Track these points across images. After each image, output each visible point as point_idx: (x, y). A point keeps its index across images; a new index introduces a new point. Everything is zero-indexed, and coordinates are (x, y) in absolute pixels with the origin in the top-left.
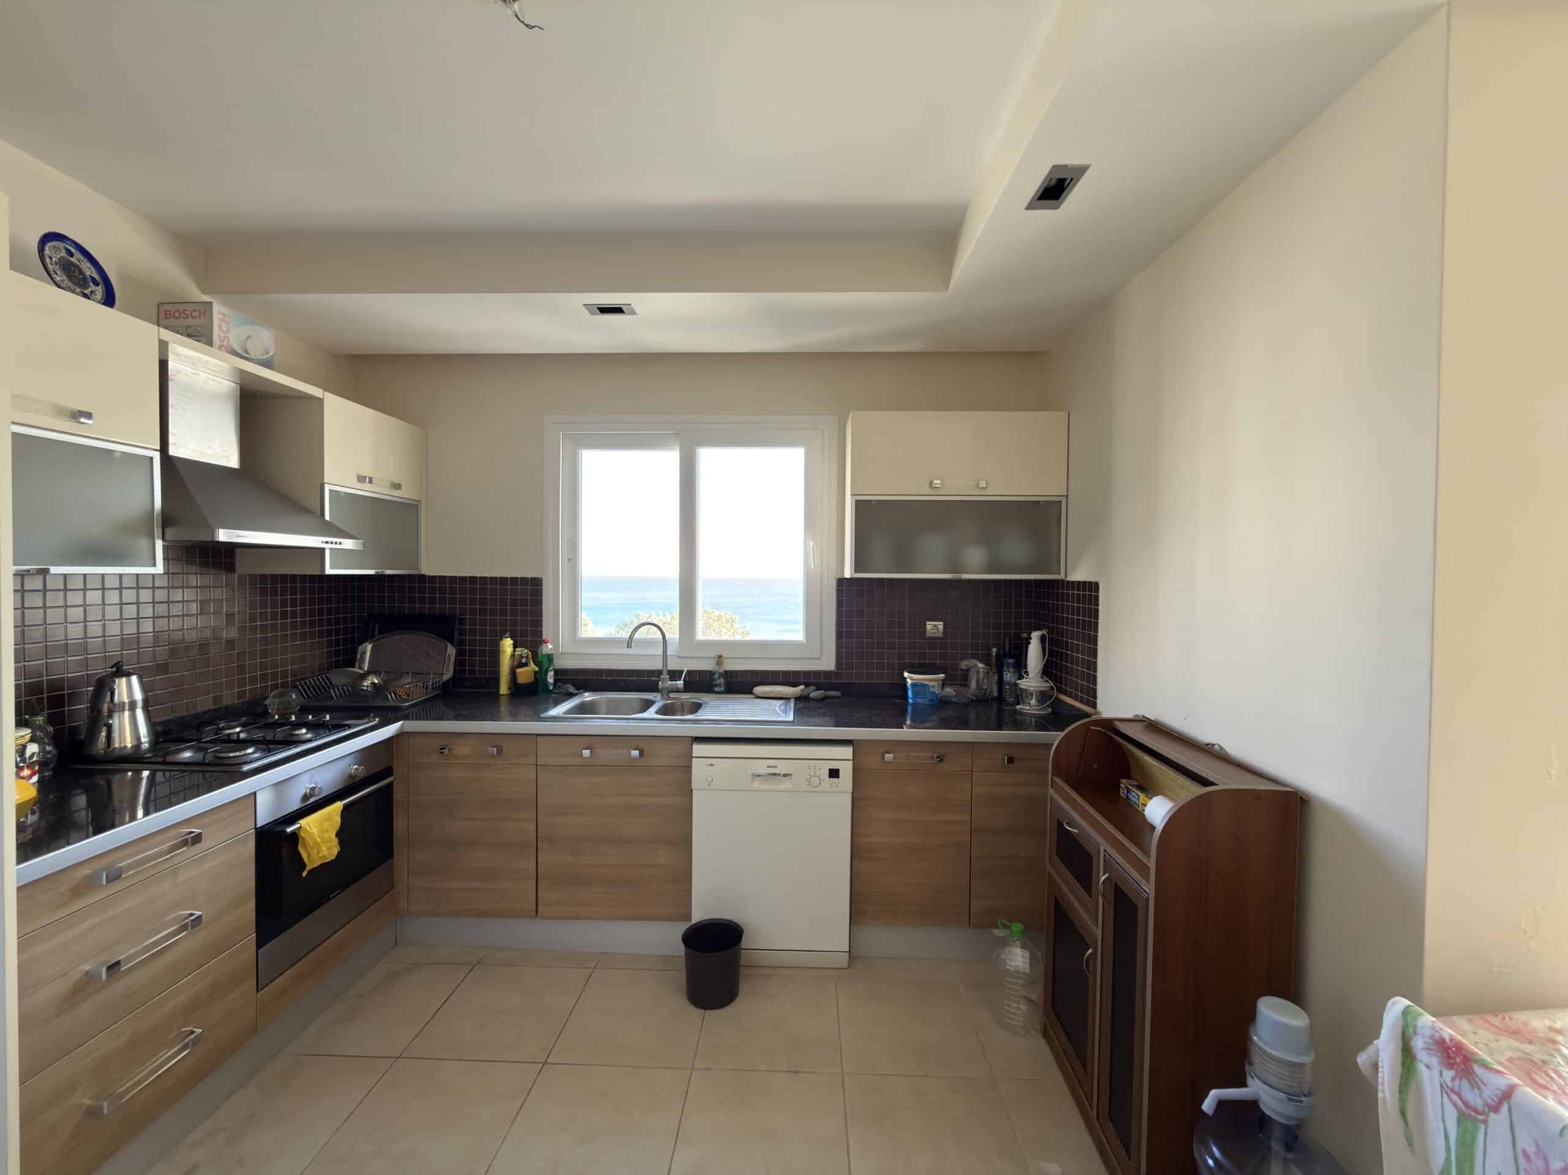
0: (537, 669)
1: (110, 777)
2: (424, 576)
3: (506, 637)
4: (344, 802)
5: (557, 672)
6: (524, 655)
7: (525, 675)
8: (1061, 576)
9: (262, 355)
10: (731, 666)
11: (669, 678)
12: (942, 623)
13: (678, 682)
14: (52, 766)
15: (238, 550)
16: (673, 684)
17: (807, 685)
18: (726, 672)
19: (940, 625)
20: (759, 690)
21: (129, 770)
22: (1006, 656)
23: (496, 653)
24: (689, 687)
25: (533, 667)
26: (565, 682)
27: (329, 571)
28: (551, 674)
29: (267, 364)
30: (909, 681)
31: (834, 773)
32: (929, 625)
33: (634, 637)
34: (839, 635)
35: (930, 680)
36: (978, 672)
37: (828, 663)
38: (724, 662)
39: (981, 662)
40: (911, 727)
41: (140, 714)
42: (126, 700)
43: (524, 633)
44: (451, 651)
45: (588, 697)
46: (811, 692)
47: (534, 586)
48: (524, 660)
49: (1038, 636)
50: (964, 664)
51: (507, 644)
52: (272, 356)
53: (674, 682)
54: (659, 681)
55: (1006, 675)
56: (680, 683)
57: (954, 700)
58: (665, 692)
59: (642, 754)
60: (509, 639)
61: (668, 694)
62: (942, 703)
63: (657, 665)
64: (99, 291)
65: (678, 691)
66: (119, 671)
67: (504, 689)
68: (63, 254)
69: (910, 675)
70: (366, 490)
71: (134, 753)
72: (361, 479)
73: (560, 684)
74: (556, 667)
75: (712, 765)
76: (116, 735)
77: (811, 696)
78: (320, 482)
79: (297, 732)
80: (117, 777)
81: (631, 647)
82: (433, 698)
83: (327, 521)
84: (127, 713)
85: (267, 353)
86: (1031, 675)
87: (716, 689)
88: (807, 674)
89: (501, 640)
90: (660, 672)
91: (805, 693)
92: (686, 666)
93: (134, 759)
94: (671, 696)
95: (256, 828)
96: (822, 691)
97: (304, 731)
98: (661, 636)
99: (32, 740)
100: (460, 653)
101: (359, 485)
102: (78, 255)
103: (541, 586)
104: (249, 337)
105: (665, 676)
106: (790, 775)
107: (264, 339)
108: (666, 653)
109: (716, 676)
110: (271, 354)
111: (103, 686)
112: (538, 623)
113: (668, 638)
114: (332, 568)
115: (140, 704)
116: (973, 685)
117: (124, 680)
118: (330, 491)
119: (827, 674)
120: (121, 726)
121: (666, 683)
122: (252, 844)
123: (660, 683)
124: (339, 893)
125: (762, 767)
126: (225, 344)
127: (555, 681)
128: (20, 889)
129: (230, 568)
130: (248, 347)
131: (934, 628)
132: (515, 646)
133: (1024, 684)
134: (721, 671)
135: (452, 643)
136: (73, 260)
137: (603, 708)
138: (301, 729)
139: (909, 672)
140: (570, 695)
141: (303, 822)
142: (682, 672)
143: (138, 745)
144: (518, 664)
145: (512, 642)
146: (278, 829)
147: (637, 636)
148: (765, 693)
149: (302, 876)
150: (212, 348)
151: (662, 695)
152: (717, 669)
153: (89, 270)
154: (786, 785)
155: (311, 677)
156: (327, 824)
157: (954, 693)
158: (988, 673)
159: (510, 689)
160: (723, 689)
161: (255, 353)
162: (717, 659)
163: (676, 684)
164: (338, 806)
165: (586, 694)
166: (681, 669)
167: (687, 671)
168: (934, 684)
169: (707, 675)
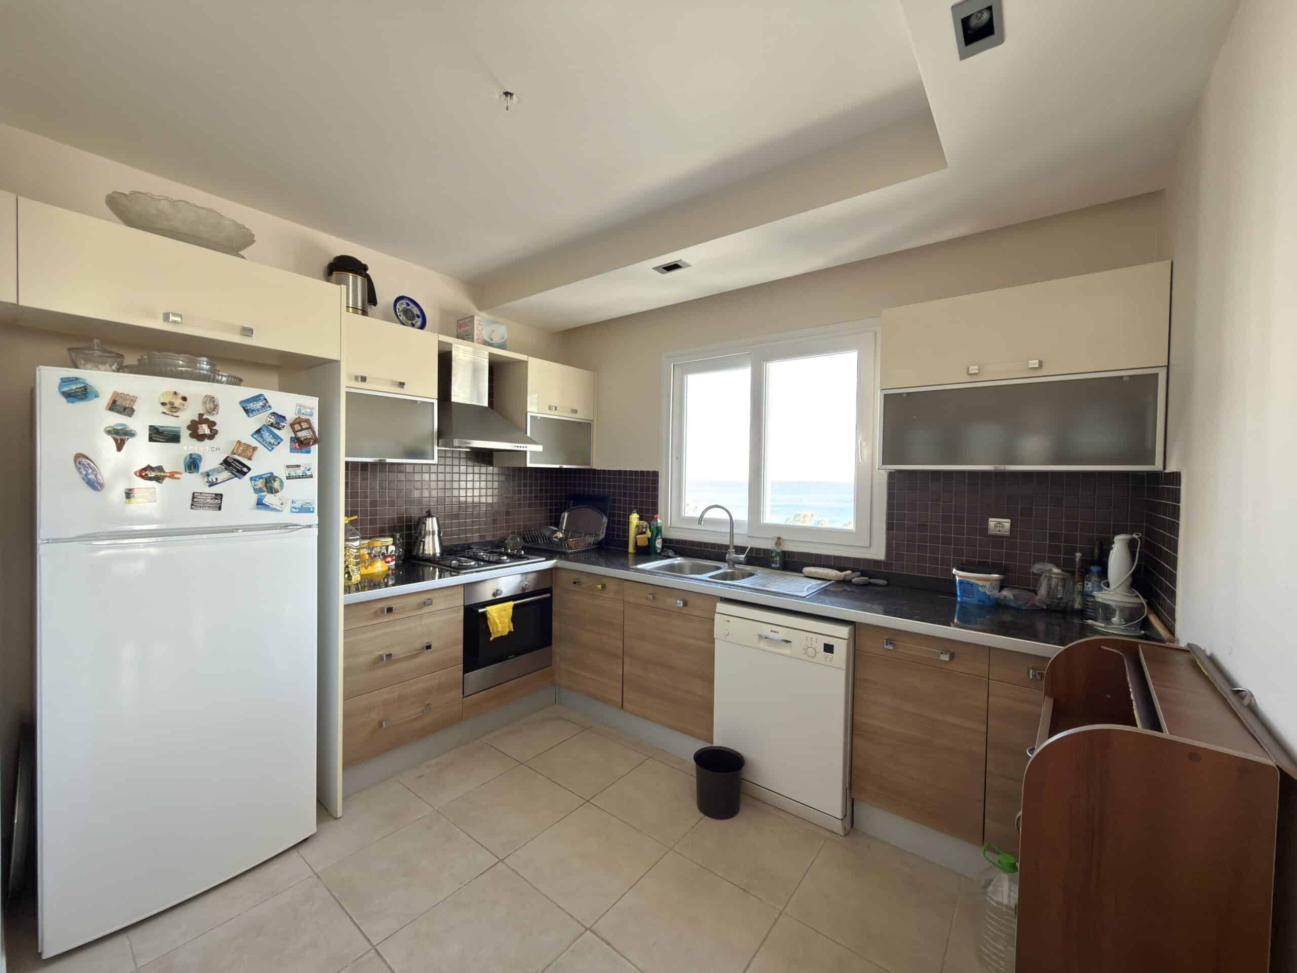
0: (651, 536)
1: (424, 568)
2: (594, 470)
3: (634, 513)
4: (516, 602)
5: (665, 541)
6: (644, 526)
7: (643, 540)
8: (1158, 466)
9: (500, 340)
10: (789, 548)
11: (735, 551)
12: (1009, 521)
13: (741, 556)
14: (402, 558)
15: (495, 453)
16: (737, 557)
17: (853, 571)
18: (784, 552)
19: (1007, 523)
20: (806, 570)
21: (431, 566)
22: (1092, 563)
23: (627, 523)
24: (750, 561)
25: (649, 534)
26: (669, 548)
27: (529, 465)
28: (660, 542)
29: (502, 346)
30: (957, 578)
31: (829, 648)
32: (992, 522)
33: (704, 517)
34: (890, 527)
35: (979, 579)
36: (1050, 578)
37: (878, 552)
38: (782, 544)
39: (1058, 566)
40: (957, 626)
41: (436, 537)
42: (431, 530)
43: (647, 511)
44: (605, 520)
45: (678, 560)
46: (853, 578)
47: (655, 477)
48: (644, 531)
49: (1124, 540)
50: (1037, 568)
51: (634, 518)
52: (505, 340)
53: (737, 556)
54: (727, 553)
55: (1087, 584)
56: (742, 557)
57: (1013, 604)
58: (731, 563)
59: (685, 604)
60: (636, 514)
61: (733, 565)
62: (998, 605)
63: (725, 541)
64: (419, 322)
65: (740, 563)
66: (429, 515)
67: (631, 549)
68: (405, 306)
69: (958, 572)
70: (554, 415)
71: (433, 557)
72: (550, 408)
73: (665, 549)
74: (663, 537)
75: (729, 621)
76: (426, 548)
77: (853, 580)
78: (525, 412)
79: (502, 558)
80: (427, 568)
81: (701, 524)
82: (593, 550)
83: (528, 437)
84: (431, 536)
85: (503, 338)
86: (1112, 587)
87: (773, 565)
88: (857, 560)
89: (629, 515)
90: (727, 547)
91: (848, 578)
92: (750, 544)
93: (431, 560)
94: (737, 567)
95: (464, 606)
96: (867, 578)
97: (505, 558)
98: (729, 518)
99: (393, 544)
100: (609, 522)
101: (549, 412)
102: (412, 305)
103: (658, 477)
104: (493, 331)
105: (732, 550)
106: (790, 642)
107: (501, 332)
108: (733, 532)
109: (774, 555)
110: (505, 338)
111: (421, 521)
112: (655, 504)
113: (735, 520)
114: (531, 462)
115: (436, 533)
116: (1043, 591)
117: (430, 519)
118: (531, 416)
119: (876, 562)
120: (429, 542)
121: (732, 555)
122: (462, 613)
123: (727, 555)
124: (513, 657)
125: (767, 631)
126: (480, 337)
127: (663, 547)
128: (345, 606)
129: (490, 463)
130: (492, 337)
131: (999, 525)
132: (640, 519)
133: (1102, 596)
134: (779, 551)
135: (606, 515)
136: (410, 307)
137: (687, 570)
138: (504, 556)
139: (958, 569)
140: (669, 557)
141: (488, 608)
142: (745, 548)
143: (434, 554)
144: (640, 532)
145: (638, 516)
146: (475, 609)
147: (706, 516)
148: (811, 572)
149: (489, 640)
150: (473, 343)
151: (728, 564)
152: (775, 548)
153: (416, 311)
154: (786, 650)
155: (534, 530)
156: (503, 613)
157: (1012, 597)
158: (1063, 580)
159: (634, 549)
160: (778, 565)
161: (497, 340)
162: (776, 540)
163: (739, 557)
164: (511, 603)
165: (679, 558)
166: (747, 546)
167: (751, 548)
168: (987, 584)
169: (767, 552)
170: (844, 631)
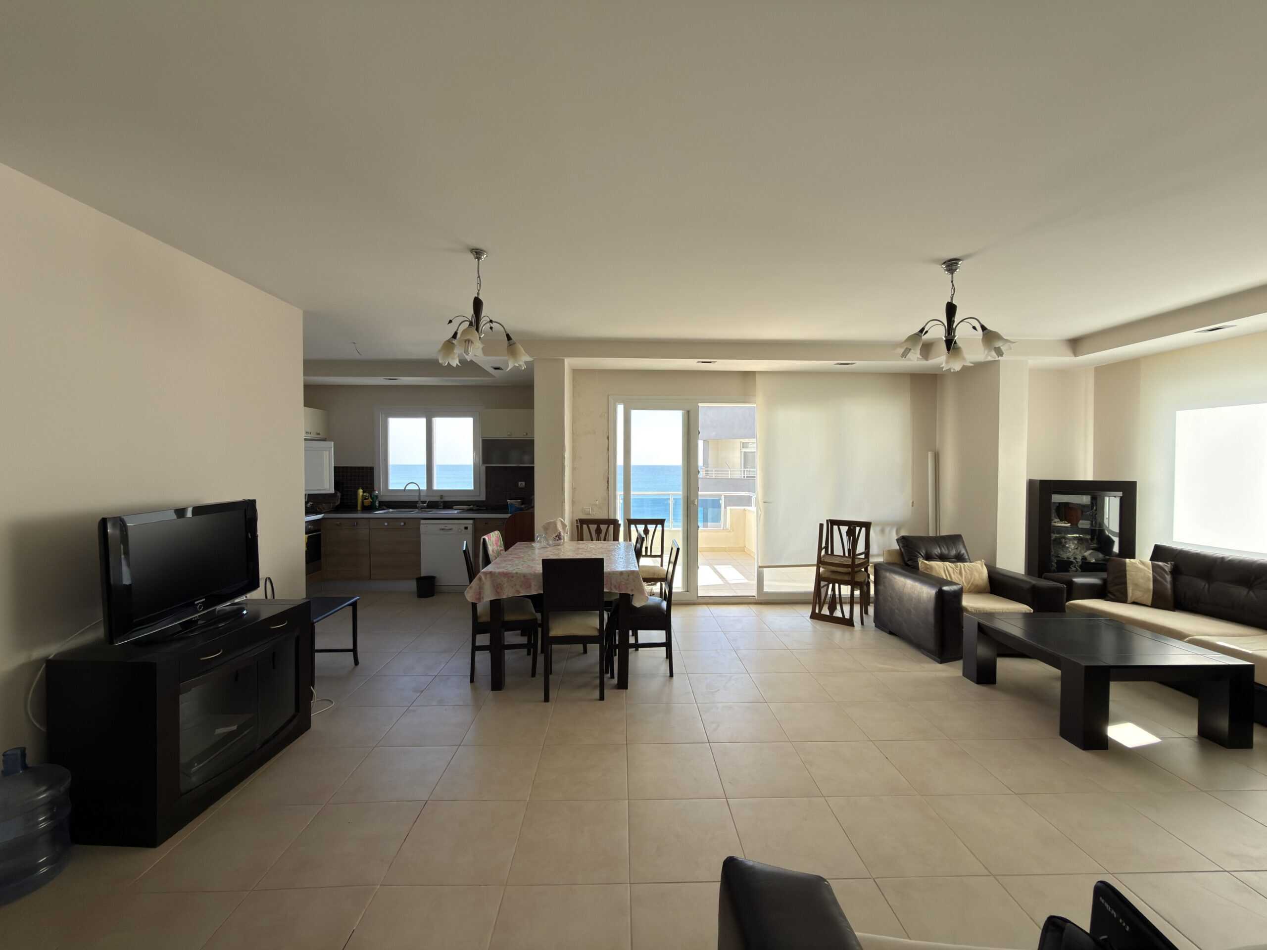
0: (372, 501)
5: (379, 501)
6: (367, 495)
7: (367, 502)
10: (447, 499)
17: (474, 505)
18: (444, 501)
19: (524, 483)
20: (455, 507)
23: (356, 495)
24: (429, 506)
25: (370, 500)
26: (383, 505)
28: (377, 502)
30: (509, 503)
31: (466, 528)
32: (520, 483)
34: (487, 487)
37: (483, 497)
38: (443, 497)
43: (367, 487)
44: (339, 494)
47: (371, 469)
48: (367, 498)
51: (361, 491)
53: (422, 505)
56: (425, 505)
58: (419, 508)
59: (405, 524)
60: (361, 489)
61: (421, 509)
63: (417, 499)
65: (424, 508)
67: (359, 508)
69: (509, 501)
73: (381, 506)
74: (379, 499)
75: (424, 525)
82: (333, 510)
87: (440, 506)
88: (475, 501)
90: (418, 502)
92: (428, 499)
96: (479, 507)
98: (417, 489)
100: (342, 496)
103: (373, 470)
105: (420, 502)
106: (451, 528)
108: (420, 494)
109: (440, 503)
112: (372, 483)
113: (421, 489)
119: (482, 501)
121: (420, 505)
123: (418, 505)
125: (442, 527)
127: (379, 504)
132: (364, 492)
134: (442, 501)
135: (339, 492)
140: (385, 508)
142: (426, 501)
144: (364, 498)
147: (406, 489)
148: (458, 508)
152: (440, 500)
159: (361, 505)
160: (442, 506)
162: (441, 496)
165: (391, 510)
167: (429, 501)
168: (517, 503)
169: (437, 502)
170: (471, 522)
